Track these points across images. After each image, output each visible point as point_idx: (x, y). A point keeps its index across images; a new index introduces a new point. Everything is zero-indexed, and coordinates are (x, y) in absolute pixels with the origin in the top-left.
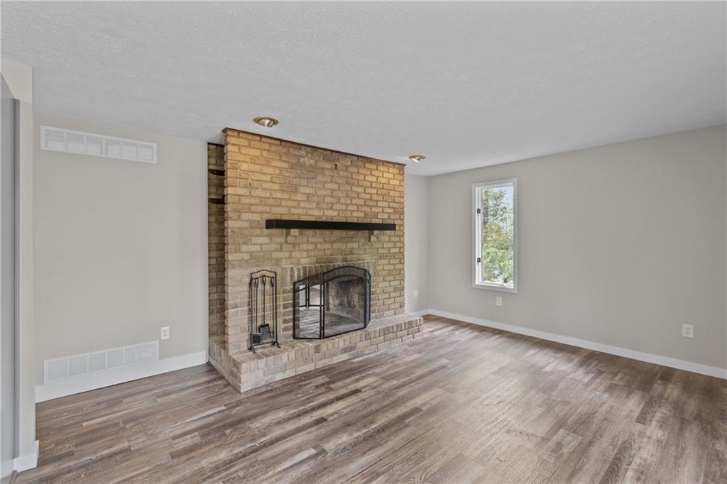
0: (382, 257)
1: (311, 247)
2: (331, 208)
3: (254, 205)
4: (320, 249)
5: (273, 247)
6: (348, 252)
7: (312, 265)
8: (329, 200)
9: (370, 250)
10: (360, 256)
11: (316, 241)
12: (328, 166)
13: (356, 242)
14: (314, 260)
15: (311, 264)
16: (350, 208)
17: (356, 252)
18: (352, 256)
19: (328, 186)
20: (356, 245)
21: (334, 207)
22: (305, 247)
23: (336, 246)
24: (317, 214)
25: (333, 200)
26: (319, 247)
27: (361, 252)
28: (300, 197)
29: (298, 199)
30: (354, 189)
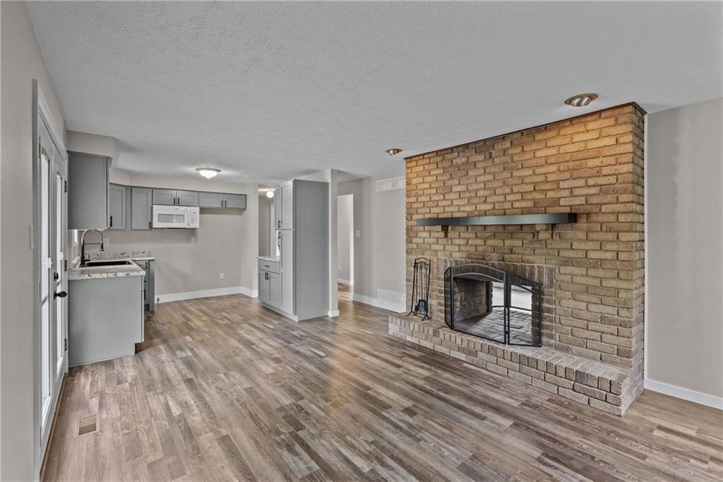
0: (567, 262)
1: (463, 242)
2: (485, 202)
3: (420, 208)
4: (471, 245)
5: (432, 240)
6: (507, 251)
7: (464, 260)
8: (481, 193)
9: (543, 251)
10: (525, 258)
11: (467, 237)
12: (481, 157)
13: (519, 239)
14: (464, 255)
15: (462, 258)
16: (509, 198)
17: (518, 251)
18: (512, 256)
19: (481, 179)
20: (519, 243)
21: (488, 200)
22: (457, 241)
23: (490, 242)
24: (468, 210)
25: (486, 193)
26: (470, 242)
27: (526, 252)
28: (452, 196)
29: (451, 198)
30: (515, 173)
